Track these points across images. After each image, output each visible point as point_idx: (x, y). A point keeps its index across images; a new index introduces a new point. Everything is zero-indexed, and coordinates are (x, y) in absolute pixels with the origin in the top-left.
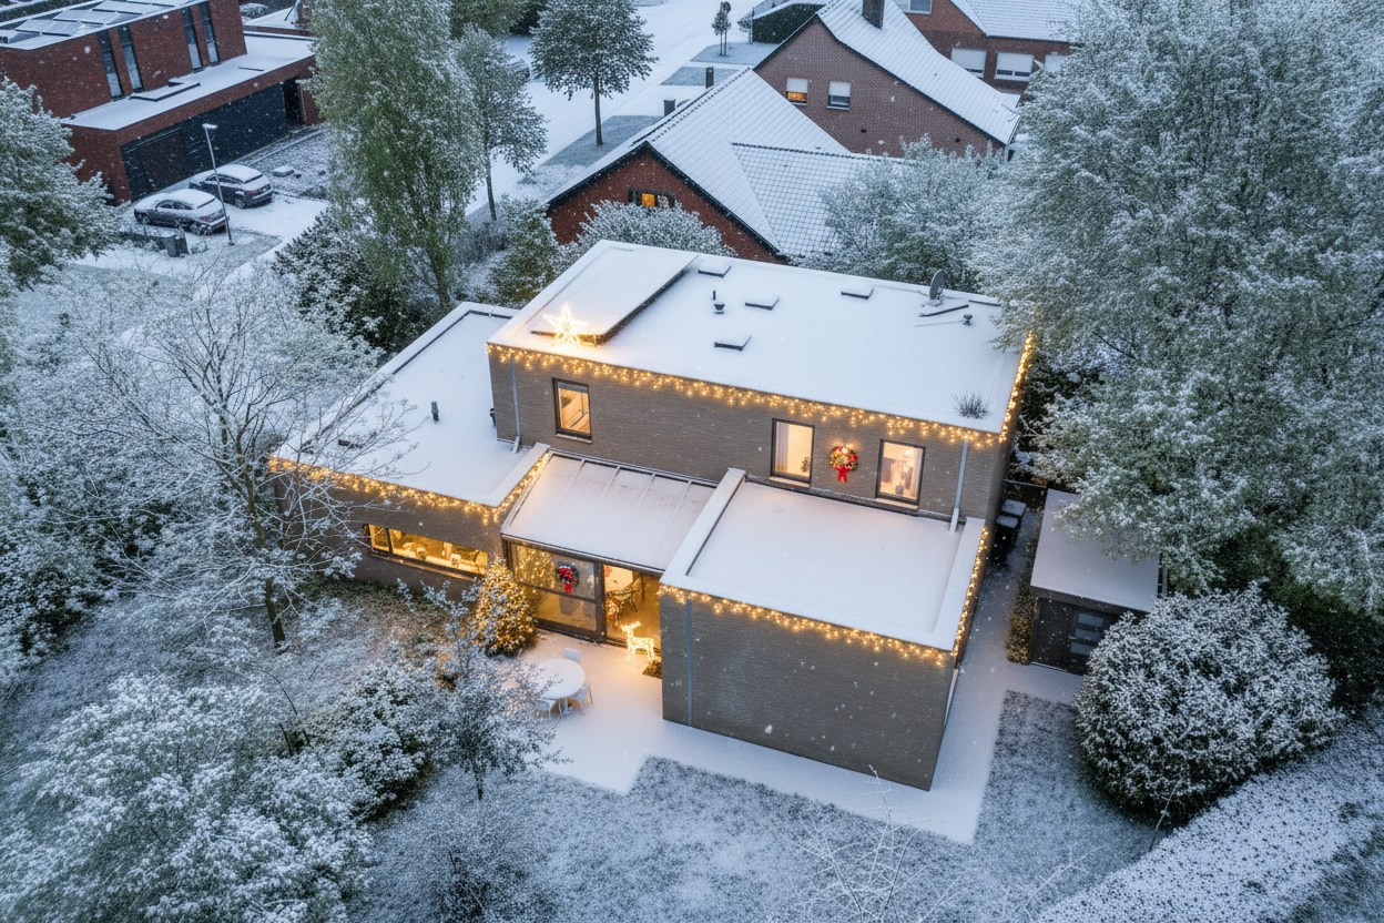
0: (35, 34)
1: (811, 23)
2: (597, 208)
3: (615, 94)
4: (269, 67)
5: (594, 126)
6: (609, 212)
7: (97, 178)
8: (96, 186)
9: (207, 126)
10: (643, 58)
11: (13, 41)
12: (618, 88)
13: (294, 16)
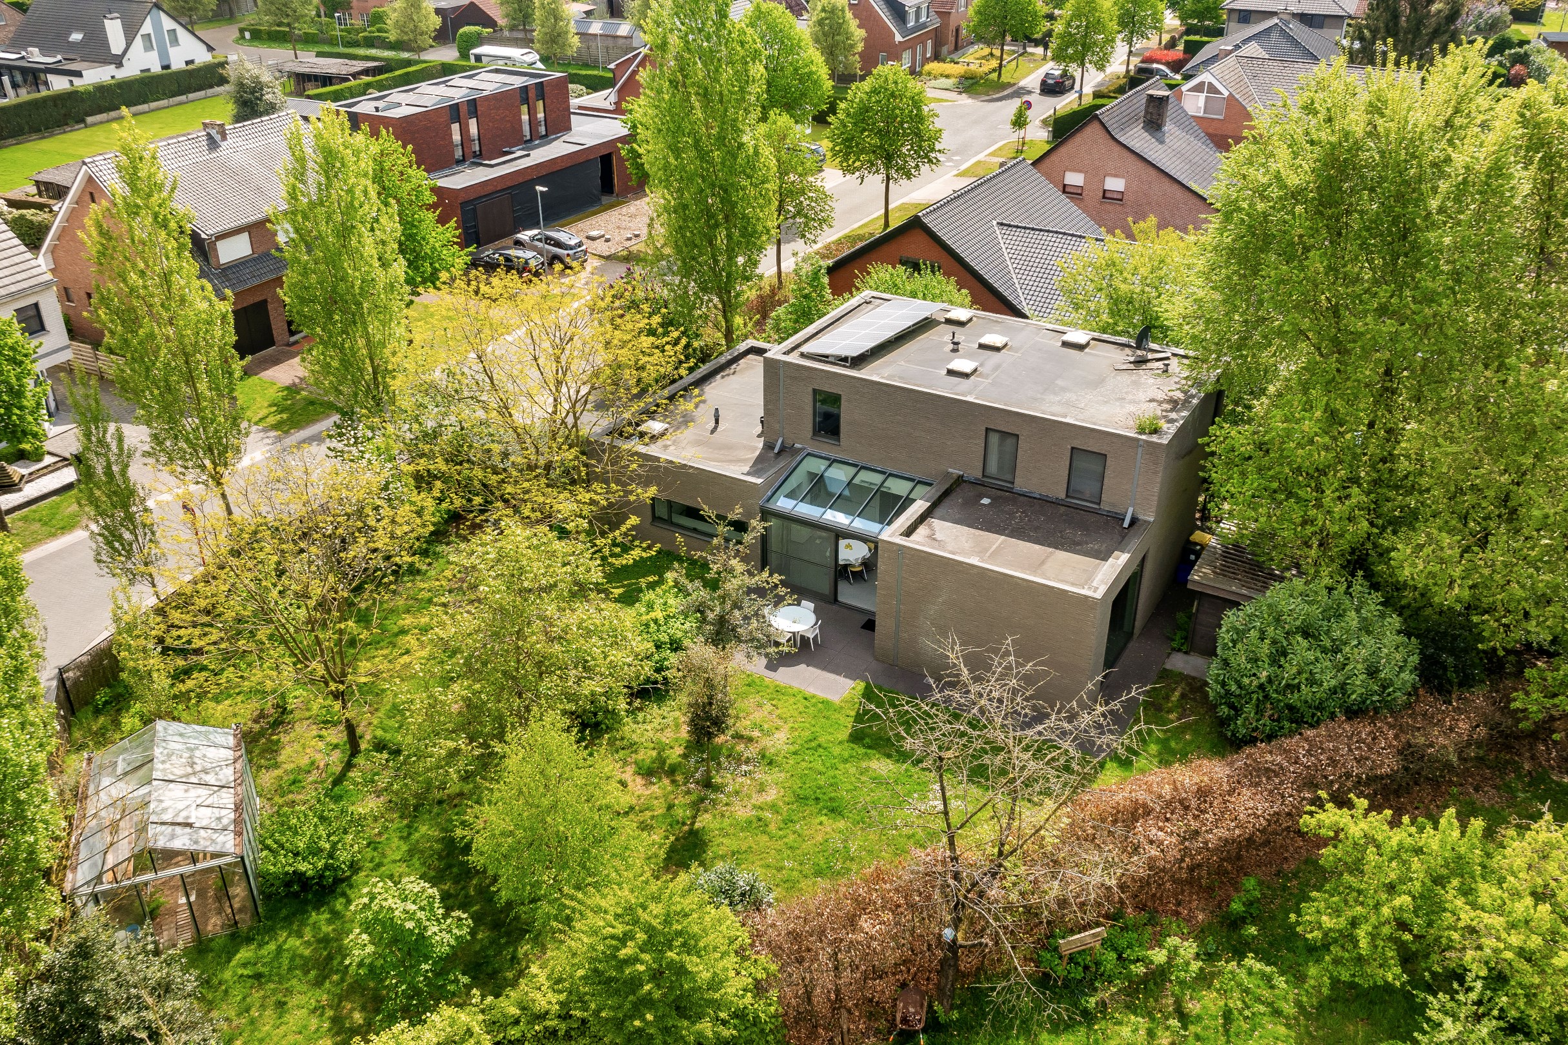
0: (399, 105)
1: (1090, 121)
2: (870, 268)
3: (904, 182)
4: (590, 142)
5: (883, 211)
6: (881, 272)
7: (453, 223)
8: (451, 230)
9: (539, 188)
10: (933, 150)
11: (384, 110)
12: (909, 176)
13: (613, 98)
